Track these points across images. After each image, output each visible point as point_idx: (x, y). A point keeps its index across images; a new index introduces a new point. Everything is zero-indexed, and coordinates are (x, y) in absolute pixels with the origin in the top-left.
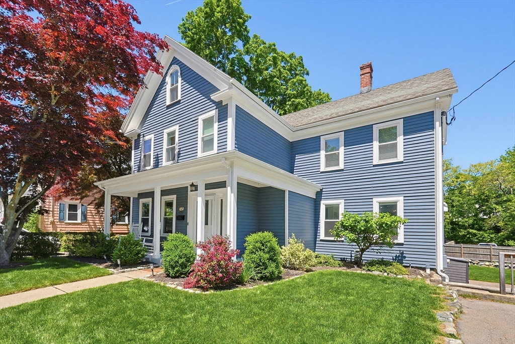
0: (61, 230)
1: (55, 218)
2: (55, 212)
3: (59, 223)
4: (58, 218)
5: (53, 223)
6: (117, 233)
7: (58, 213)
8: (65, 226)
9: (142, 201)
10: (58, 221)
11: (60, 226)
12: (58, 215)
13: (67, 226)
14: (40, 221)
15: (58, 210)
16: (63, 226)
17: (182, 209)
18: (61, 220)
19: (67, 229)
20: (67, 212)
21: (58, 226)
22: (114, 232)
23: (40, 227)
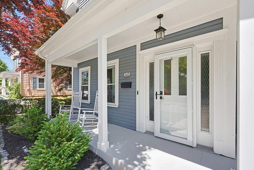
0: (34, 94)
1: (30, 87)
2: (30, 84)
3: (33, 90)
4: (32, 87)
5: (29, 90)
6: (68, 95)
7: (33, 84)
8: (37, 92)
9: (81, 70)
10: (32, 89)
11: (34, 92)
12: (32, 85)
13: (38, 92)
14: (21, 89)
15: (33, 82)
16: (36, 92)
17: (126, 74)
18: (34, 88)
19: (38, 94)
20: (38, 83)
21: (33, 92)
22: (67, 94)
23: (21, 93)
